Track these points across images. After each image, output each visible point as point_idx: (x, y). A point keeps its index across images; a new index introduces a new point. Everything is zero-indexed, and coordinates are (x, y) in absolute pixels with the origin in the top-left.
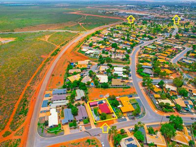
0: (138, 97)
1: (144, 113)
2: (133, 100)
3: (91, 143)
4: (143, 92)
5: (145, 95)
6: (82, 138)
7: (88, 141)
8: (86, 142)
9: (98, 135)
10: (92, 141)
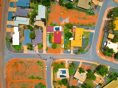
0: (93, 31)
1: (87, 51)
2: (87, 33)
3: (40, 64)
4: (103, 25)
5: (101, 29)
6: (35, 59)
7: (38, 62)
8: (37, 63)
9: (46, 60)
10: (41, 63)
